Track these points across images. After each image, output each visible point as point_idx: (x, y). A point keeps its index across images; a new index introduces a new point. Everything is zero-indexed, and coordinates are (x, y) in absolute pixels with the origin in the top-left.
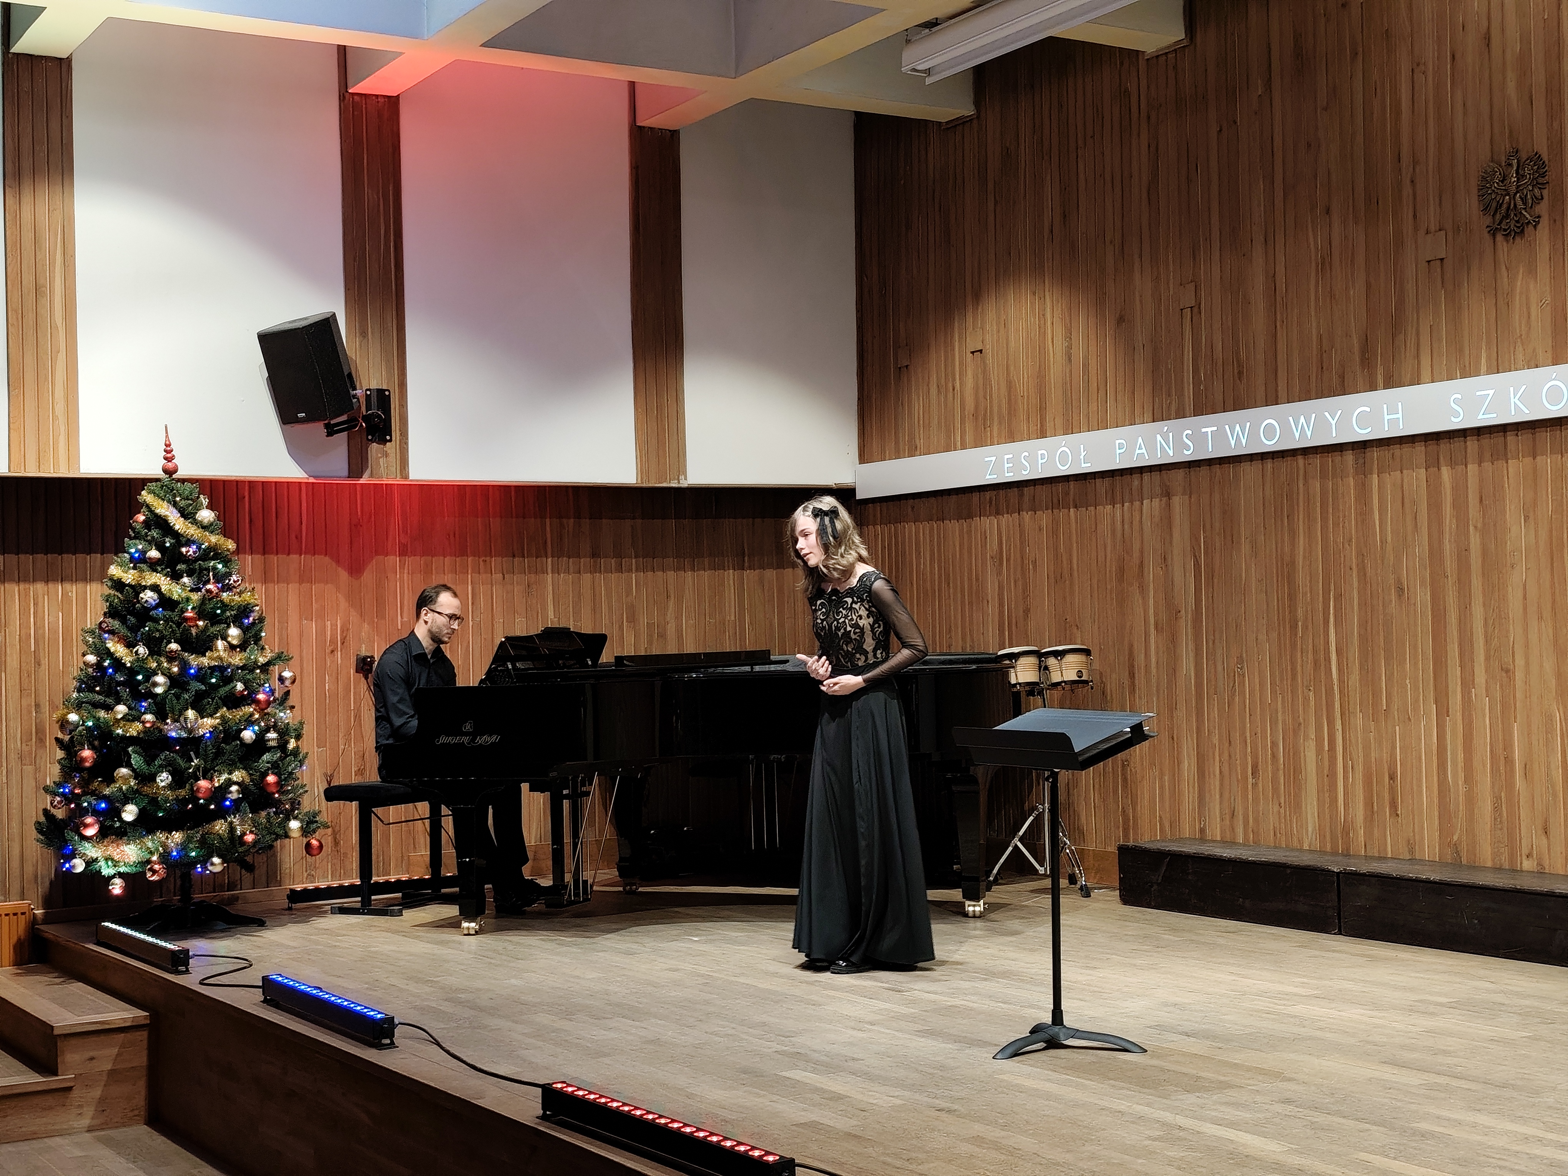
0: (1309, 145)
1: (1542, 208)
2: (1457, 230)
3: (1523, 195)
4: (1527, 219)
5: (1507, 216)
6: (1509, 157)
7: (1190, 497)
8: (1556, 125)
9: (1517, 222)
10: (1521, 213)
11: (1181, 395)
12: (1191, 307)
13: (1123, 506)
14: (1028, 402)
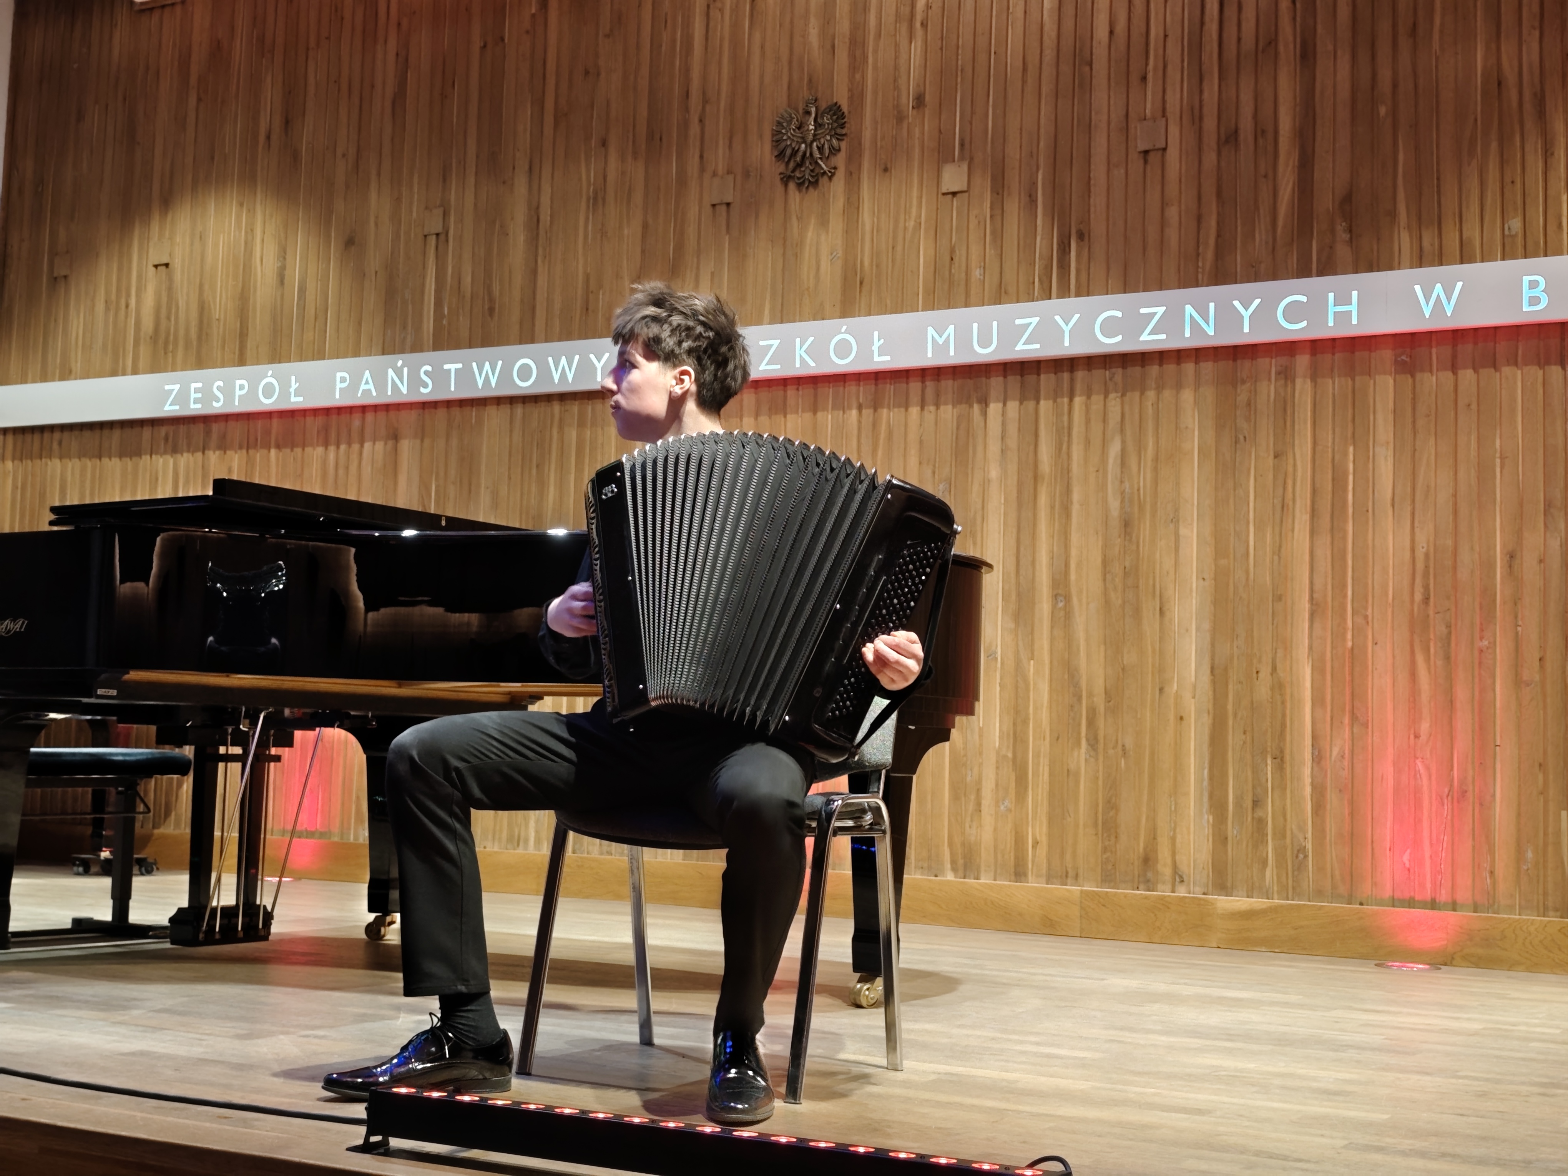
0: (587, 73)
1: (840, 160)
2: (747, 174)
3: (820, 143)
4: (822, 169)
5: (799, 165)
6: (807, 103)
7: (422, 441)
8: (858, 76)
9: (812, 171)
10: (817, 163)
11: (418, 328)
12: (437, 235)
13: (338, 447)
14: (225, 325)
